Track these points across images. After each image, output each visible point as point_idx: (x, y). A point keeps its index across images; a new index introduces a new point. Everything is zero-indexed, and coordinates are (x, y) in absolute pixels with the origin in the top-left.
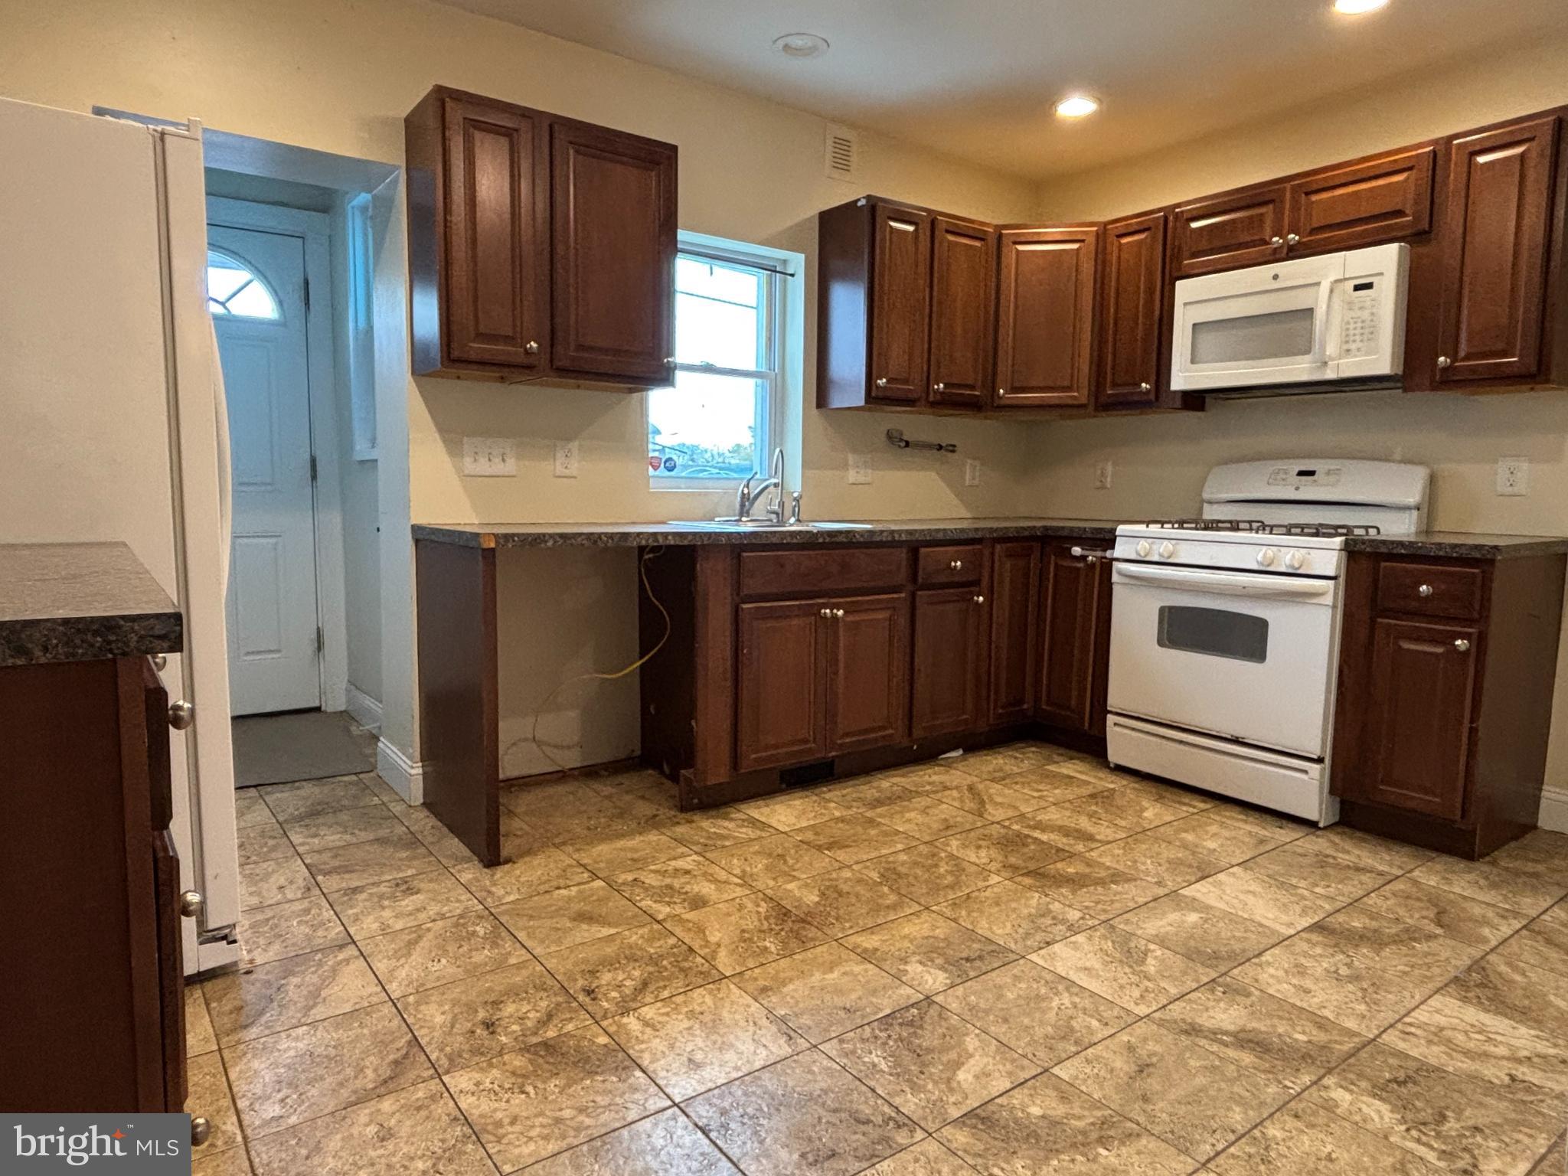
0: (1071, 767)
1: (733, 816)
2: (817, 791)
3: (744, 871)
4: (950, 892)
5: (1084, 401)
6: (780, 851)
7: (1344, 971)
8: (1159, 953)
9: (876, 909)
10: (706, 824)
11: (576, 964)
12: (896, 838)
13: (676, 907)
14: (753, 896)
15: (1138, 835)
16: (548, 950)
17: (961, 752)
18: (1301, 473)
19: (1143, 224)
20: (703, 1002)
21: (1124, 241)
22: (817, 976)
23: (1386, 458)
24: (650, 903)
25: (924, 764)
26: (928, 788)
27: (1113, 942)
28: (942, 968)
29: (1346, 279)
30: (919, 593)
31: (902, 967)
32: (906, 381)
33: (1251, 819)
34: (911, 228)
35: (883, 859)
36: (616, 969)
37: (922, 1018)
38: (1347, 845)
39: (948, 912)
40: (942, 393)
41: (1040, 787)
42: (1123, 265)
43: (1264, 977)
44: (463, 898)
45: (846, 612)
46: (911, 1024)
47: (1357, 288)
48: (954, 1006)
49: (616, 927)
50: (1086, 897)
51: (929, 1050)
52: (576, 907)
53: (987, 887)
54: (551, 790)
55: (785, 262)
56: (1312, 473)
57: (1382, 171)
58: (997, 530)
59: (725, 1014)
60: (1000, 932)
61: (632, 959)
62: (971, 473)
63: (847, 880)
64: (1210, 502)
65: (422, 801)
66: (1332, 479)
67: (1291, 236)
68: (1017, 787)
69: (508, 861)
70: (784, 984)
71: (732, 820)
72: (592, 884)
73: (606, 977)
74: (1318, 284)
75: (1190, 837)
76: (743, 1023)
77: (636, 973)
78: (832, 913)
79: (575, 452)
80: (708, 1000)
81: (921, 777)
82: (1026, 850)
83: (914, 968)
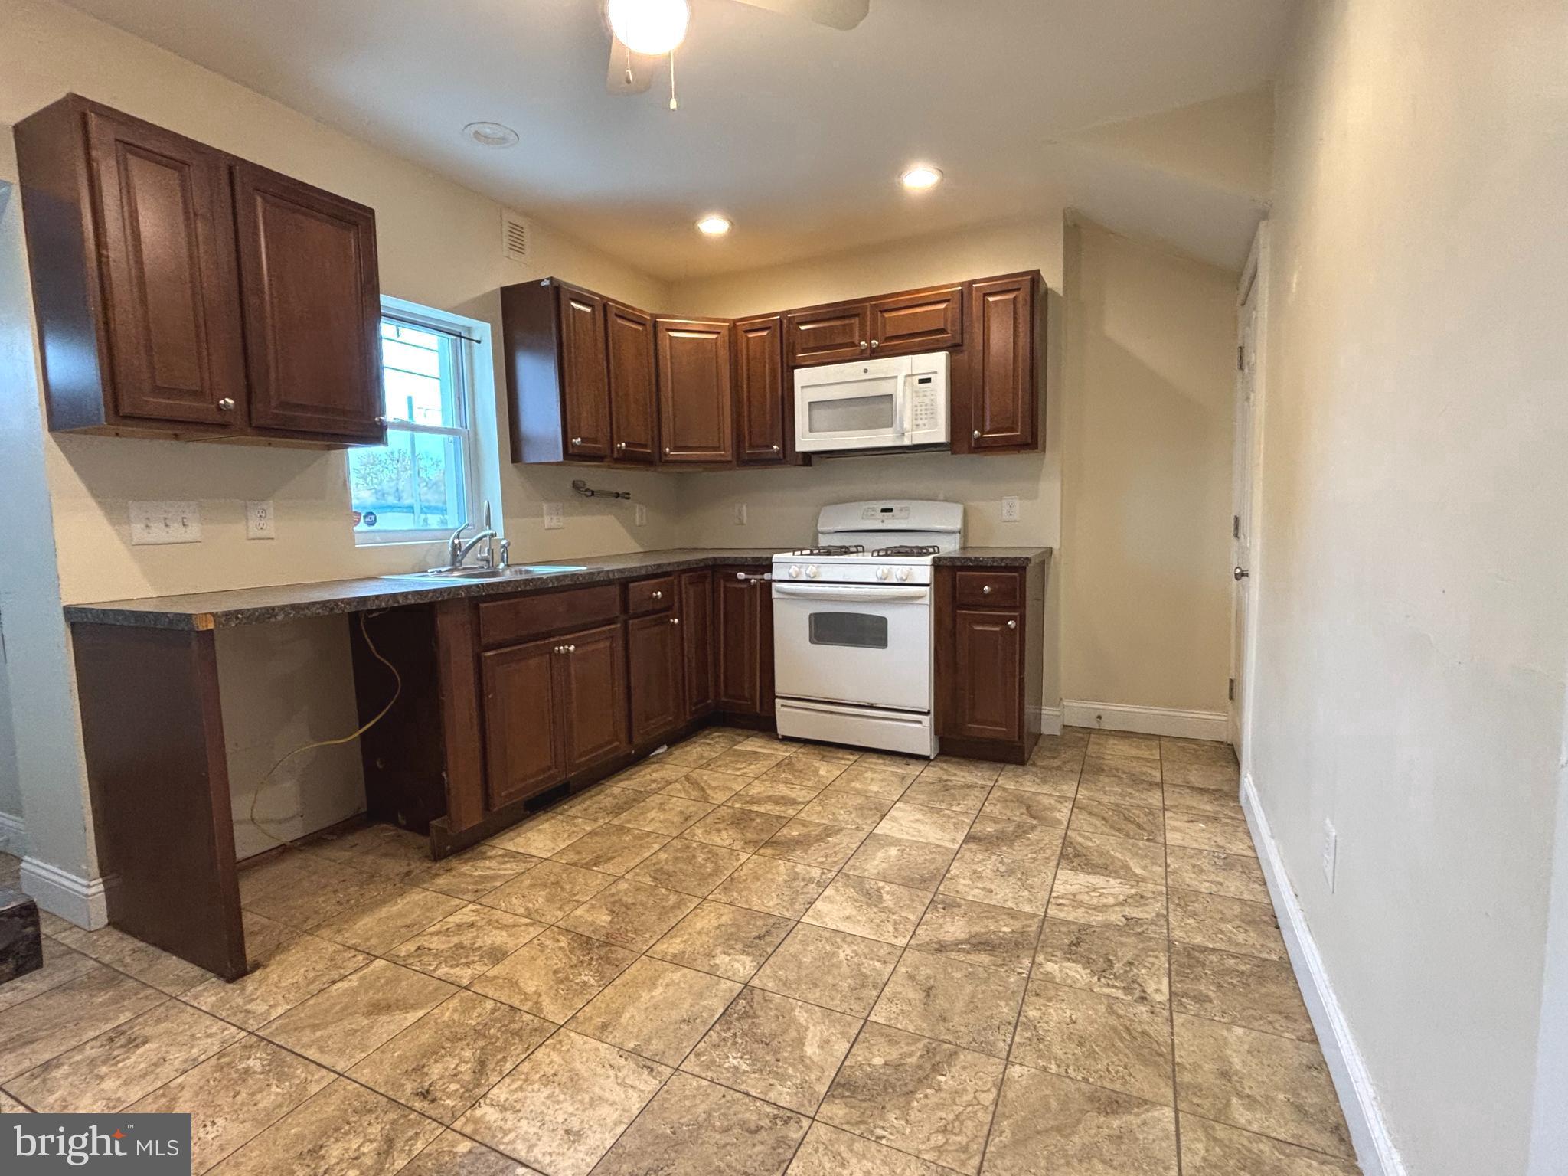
0: (753, 745)
1: (490, 854)
2: (559, 810)
3: (527, 909)
4: (716, 878)
5: (729, 458)
6: (552, 879)
7: (1003, 869)
8: (887, 888)
9: (664, 913)
10: (466, 868)
11: (394, 1066)
12: (649, 839)
13: (476, 966)
14: (548, 932)
15: (824, 791)
16: (353, 1061)
17: (665, 747)
18: (884, 511)
19: (763, 323)
20: (551, 1062)
21: (751, 335)
22: (645, 996)
23: (934, 499)
24: (446, 969)
25: (640, 764)
26: (654, 785)
27: (853, 887)
28: (744, 953)
29: (912, 375)
30: (631, 622)
31: (711, 963)
32: (595, 441)
33: (887, 762)
34: (588, 310)
35: (648, 862)
36: (443, 1056)
37: (751, 1007)
38: (952, 769)
39: (724, 899)
40: (625, 451)
41: (738, 766)
42: (751, 353)
43: (960, 888)
44: (214, 1029)
45: (576, 647)
46: (745, 1015)
47: (922, 381)
48: (770, 985)
49: (422, 1008)
50: (816, 853)
51: (774, 1036)
52: (364, 998)
53: (741, 865)
54: (275, 870)
55: (469, 329)
56: (891, 510)
57: (929, 301)
58: (683, 563)
59: (578, 1065)
60: (771, 904)
61: (456, 1039)
62: (640, 514)
63: (626, 892)
64: (822, 533)
65: (107, 921)
66: (904, 514)
67: (873, 342)
68: (719, 769)
69: (257, 966)
70: (619, 1013)
71: (490, 858)
72: (372, 967)
73: (435, 1071)
74: (896, 377)
75: (857, 785)
76: (600, 1070)
77: (467, 1054)
78: (629, 928)
79: (271, 511)
80: (555, 1057)
81: (644, 776)
82: (754, 824)
83: (722, 960)
